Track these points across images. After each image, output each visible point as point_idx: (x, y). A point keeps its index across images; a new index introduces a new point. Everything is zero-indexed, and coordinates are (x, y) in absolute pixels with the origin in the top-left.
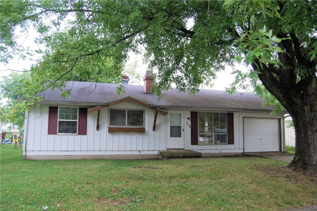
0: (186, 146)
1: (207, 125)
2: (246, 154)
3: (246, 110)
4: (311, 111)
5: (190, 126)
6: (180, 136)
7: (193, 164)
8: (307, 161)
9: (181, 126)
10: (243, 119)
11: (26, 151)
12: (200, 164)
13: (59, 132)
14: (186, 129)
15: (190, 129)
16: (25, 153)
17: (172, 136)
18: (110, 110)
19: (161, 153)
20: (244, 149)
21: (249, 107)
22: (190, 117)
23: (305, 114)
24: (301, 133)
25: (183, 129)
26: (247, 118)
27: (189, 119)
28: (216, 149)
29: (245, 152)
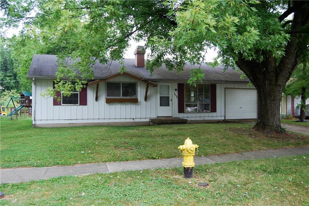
0: (173, 115)
1: (193, 95)
2: (226, 121)
3: (227, 82)
4: (270, 85)
5: (177, 96)
6: (169, 106)
7: (179, 127)
8: (266, 123)
9: (169, 97)
10: (225, 89)
11: (35, 120)
12: (185, 127)
13: (63, 104)
14: (173, 98)
15: (177, 99)
16: (34, 122)
17: (161, 105)
18: (107, 83)
19: (152, 120)
20: (225, 117)
21: (230, 79)
22: (177, 89)
23: (266, 87)
24: (262, 102)
25: (171, 100)
26: (229, 89)
27: (177, 90)
28: (200, 117)
29: (226, 119)
